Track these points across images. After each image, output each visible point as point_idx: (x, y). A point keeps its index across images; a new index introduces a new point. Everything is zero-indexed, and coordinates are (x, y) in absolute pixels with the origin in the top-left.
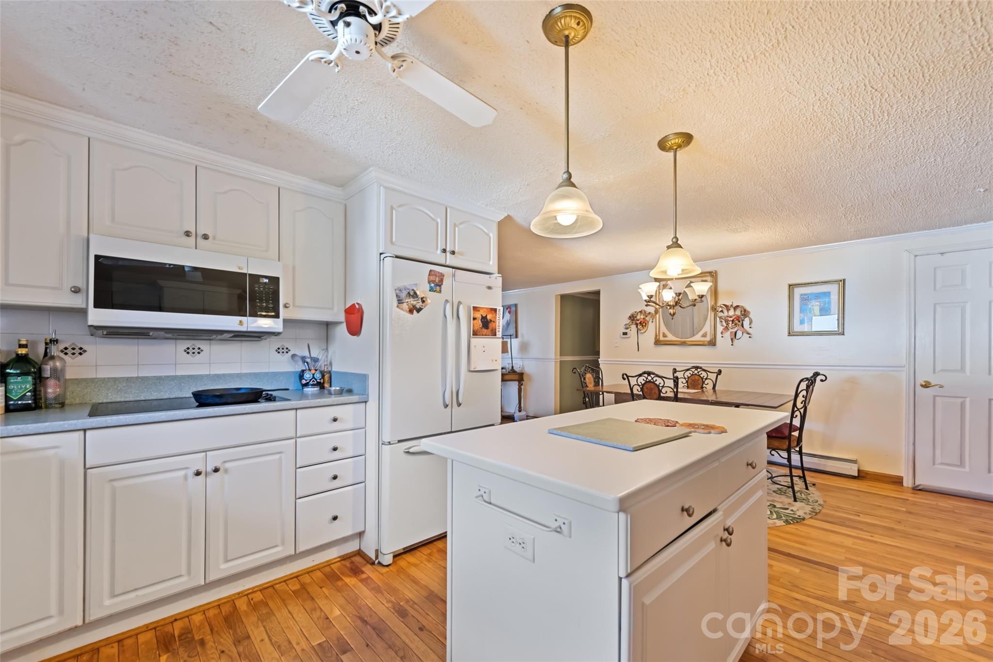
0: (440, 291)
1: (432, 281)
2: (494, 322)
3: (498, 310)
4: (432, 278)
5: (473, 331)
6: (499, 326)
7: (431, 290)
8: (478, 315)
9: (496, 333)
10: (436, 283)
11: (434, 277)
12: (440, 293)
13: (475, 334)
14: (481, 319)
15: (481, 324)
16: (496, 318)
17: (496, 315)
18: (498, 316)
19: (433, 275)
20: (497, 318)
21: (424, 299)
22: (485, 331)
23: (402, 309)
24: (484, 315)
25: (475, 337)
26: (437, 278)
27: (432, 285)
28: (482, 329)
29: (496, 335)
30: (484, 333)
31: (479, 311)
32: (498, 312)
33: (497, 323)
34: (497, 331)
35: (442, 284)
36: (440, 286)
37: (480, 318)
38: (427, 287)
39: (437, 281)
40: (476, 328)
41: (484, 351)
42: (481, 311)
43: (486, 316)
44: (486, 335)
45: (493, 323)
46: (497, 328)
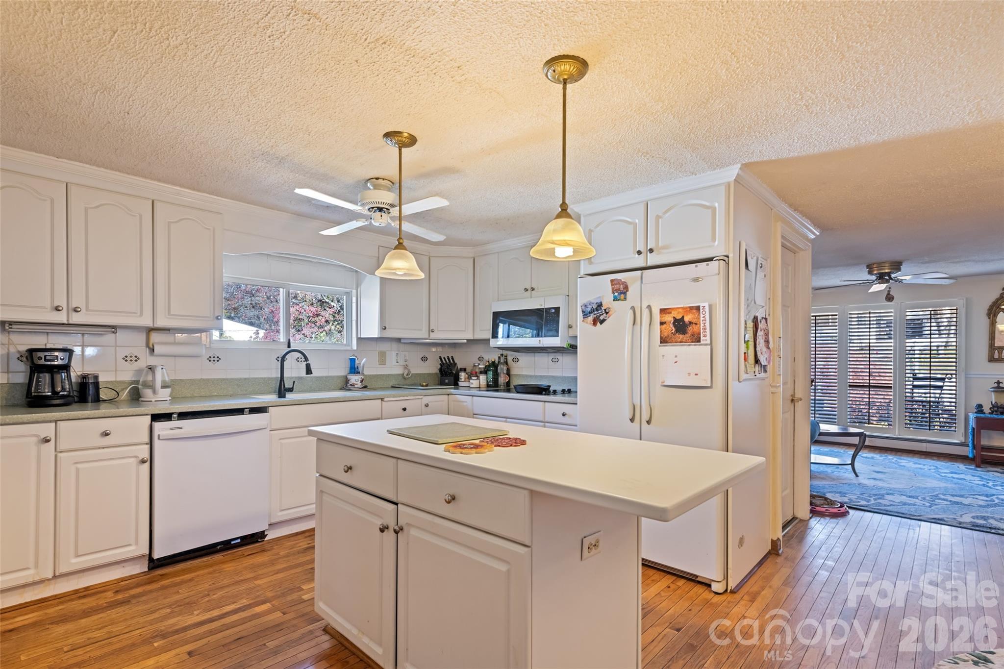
0: (625, 299)
1: (616, 290)
2: (696, 324)
3: (701, 308)
4: (616, 287)
5: (661, 338)
6: (705, 329)
7: (615, 299)
8: (669, 318)
9: (700, 338)
10: (621, 291)
11: (618, 285)
12: (626, 300)
13: (664, 341)
14: (674, 323)
15: (673, 328)
16: (699, 319)
17: (699, 313)
18: (702, 316)
19: (616, 284)
20: (702, 319)
21: (607, 311)
22: (681, 336)
23: (587, 323)
24: (679, 317)
25: (663, 346)
26: (621, 286)
27: (616, 294)
28: (674, 334)
29: (699, 341)
30: (679, 340)
31: (671, 313)
32: (701, 311)
33: (702, 325)
34: (702, 336)
35: (627, 291)
36: (625, 293)
37: (672, 322)
38: (612, 297)
39: (622, 289)
40: (666, 334)
41: (676, 362)
42: (673, 312)
43: (683, 317)
44: (681, 342)
45: (694, 325)
46: (702, 331)
